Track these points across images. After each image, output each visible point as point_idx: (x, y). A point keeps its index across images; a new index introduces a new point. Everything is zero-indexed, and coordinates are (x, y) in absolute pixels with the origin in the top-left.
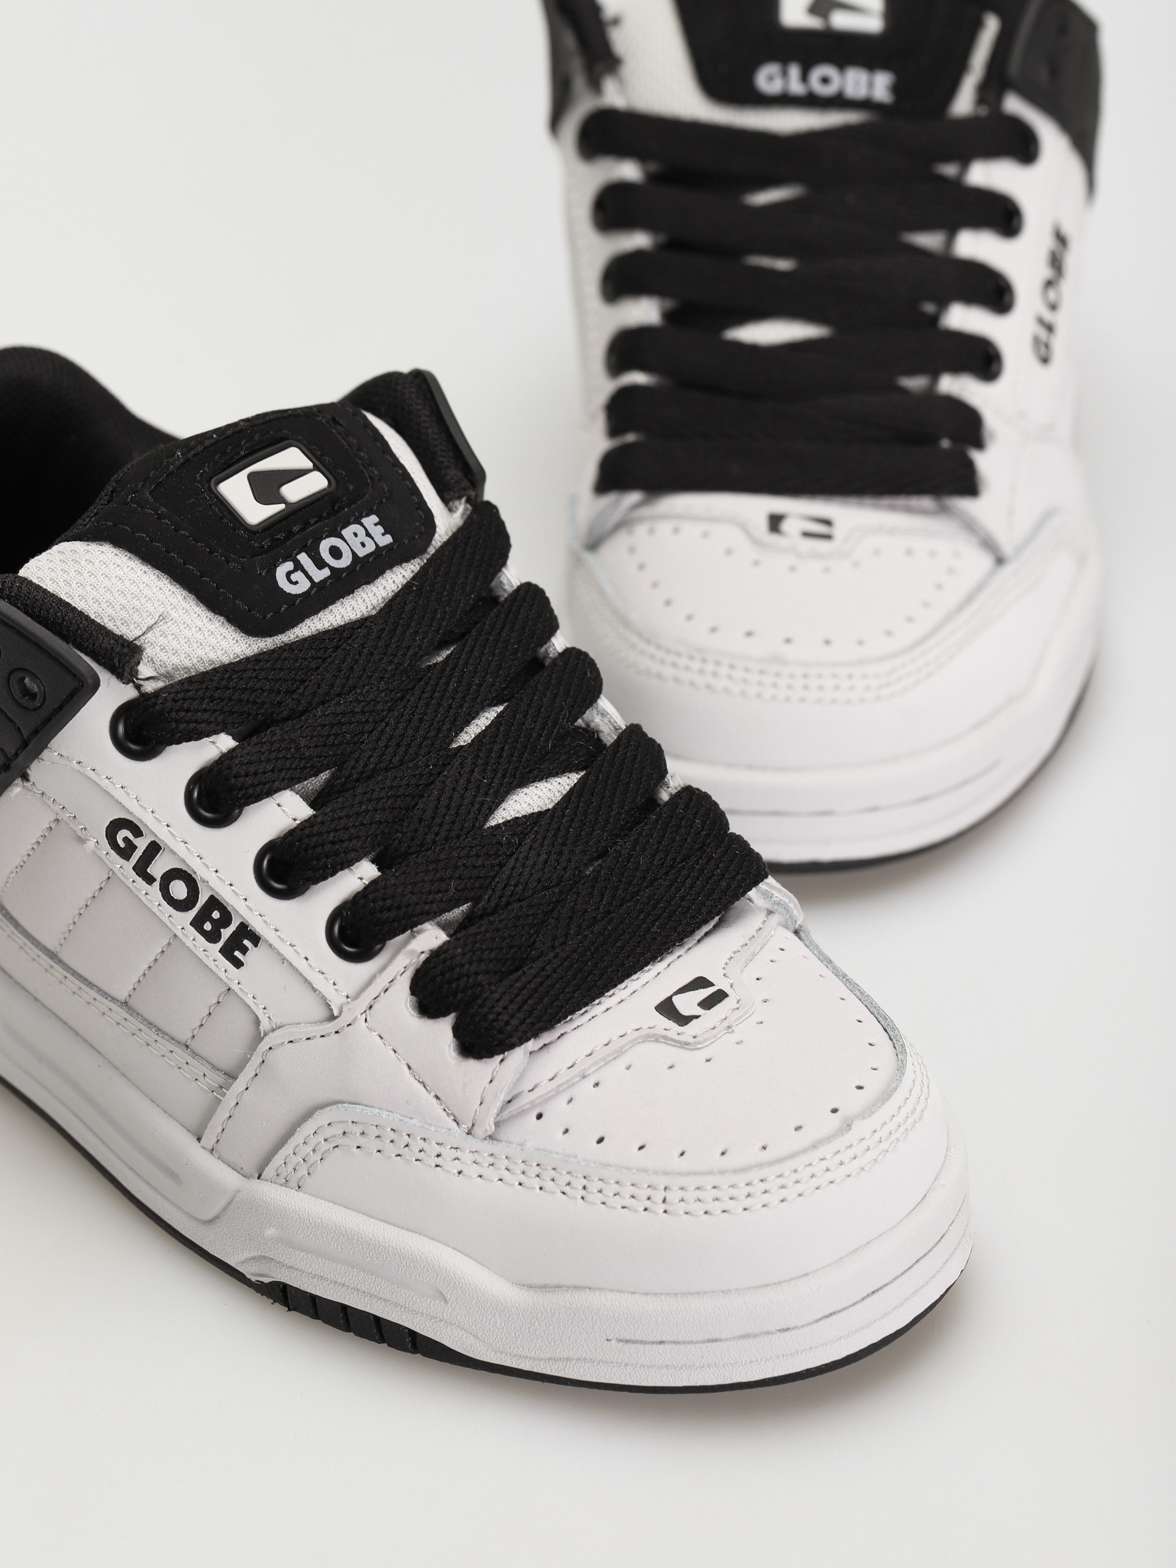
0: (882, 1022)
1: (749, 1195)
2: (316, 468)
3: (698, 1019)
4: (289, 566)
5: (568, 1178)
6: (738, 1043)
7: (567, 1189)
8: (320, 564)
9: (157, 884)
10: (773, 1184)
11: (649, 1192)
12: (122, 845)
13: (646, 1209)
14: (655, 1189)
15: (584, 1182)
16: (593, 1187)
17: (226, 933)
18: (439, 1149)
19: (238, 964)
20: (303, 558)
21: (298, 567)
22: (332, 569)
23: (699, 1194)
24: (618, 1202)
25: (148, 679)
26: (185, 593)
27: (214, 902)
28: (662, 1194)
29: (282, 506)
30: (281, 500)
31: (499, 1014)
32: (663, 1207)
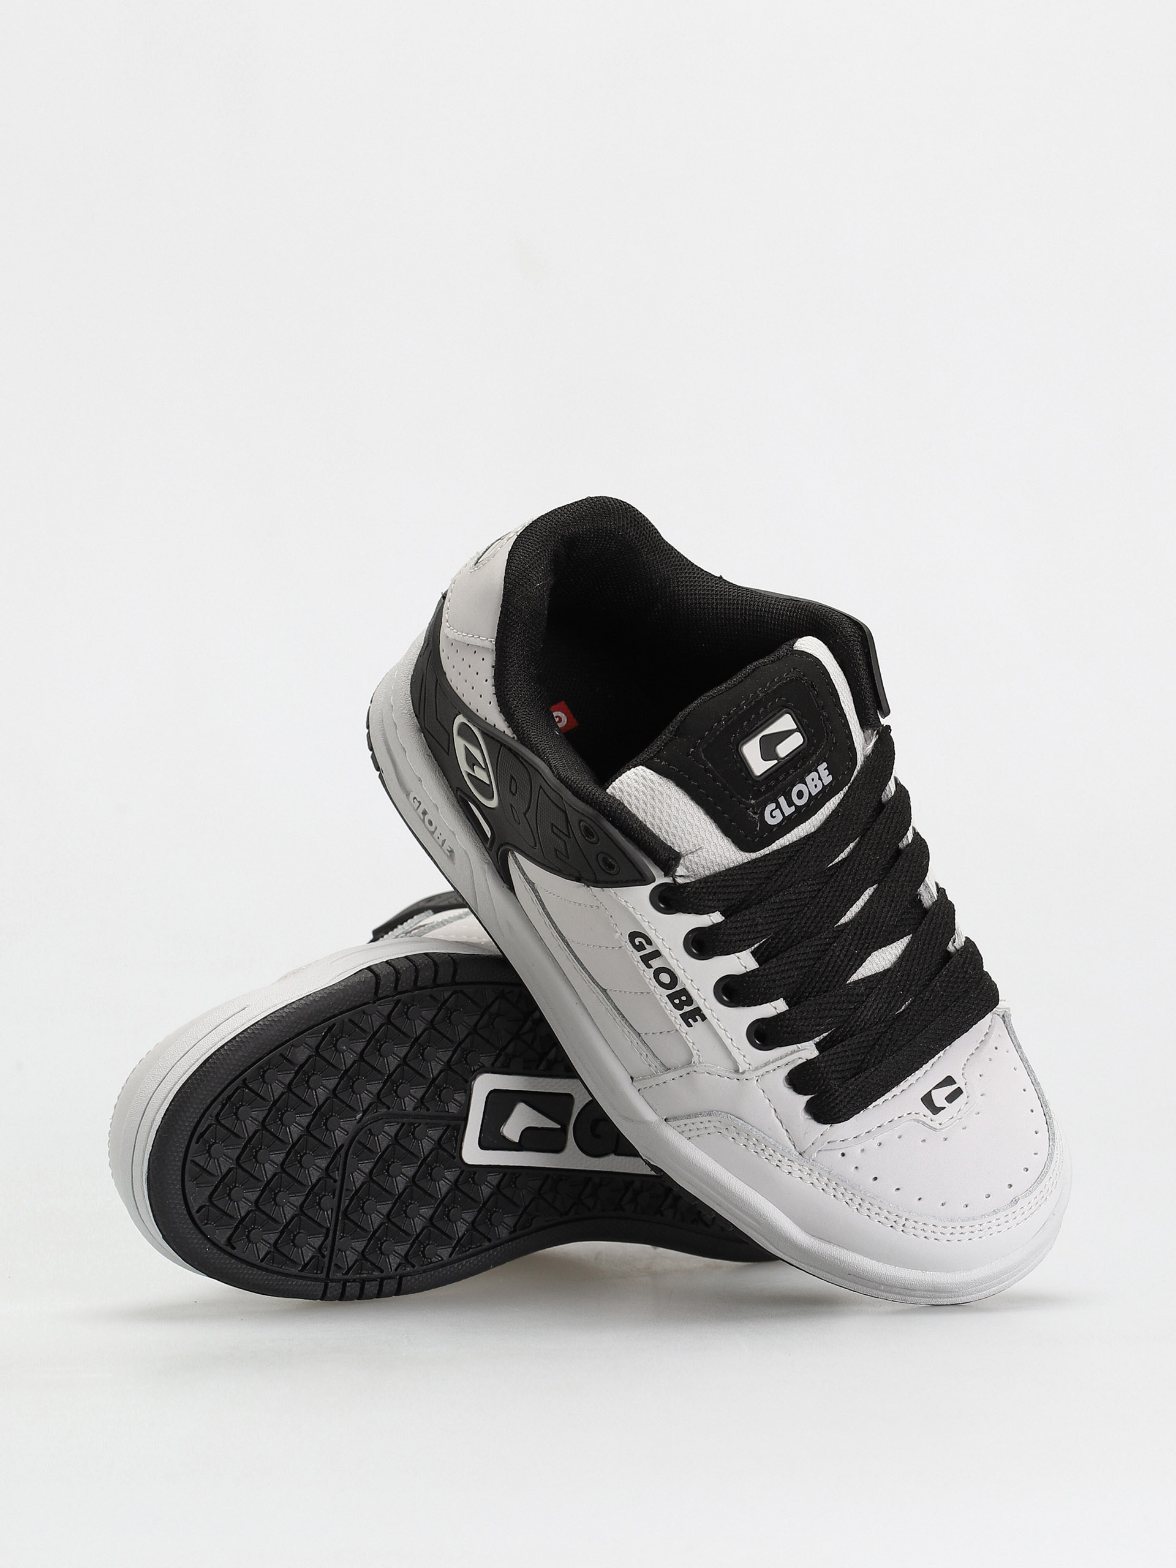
0: (1044, 1108)
1: (952, 1234)
2: (798, 730)
3: (944, 1110)
4: (773, 806)
5: (852, 1196)
6: (963, 1129)
7: (849, 1202)
8: (790, 803)
9: (652, 970)
10: (967, 1229)
11: (896, 1218)
12: (637, 944)
13: (892, 1227)
14: (900, 1217)
15: (861, 1202)
16: (866, 1205)
17: (687, 1009)
18: (781, 1158)
19: (690, 1025)
20: (782, 800)
21: (778, 806)
22: (796, 806)
23: (924, 1227)
24: (878, 1218)
25: (680, 876)
26: (711, 821)
27: (684, 992)
28: (904, 1222)
29: (776, 762)
30: (776, 757)
31: (837, 1104)
32: (902, 1228)
